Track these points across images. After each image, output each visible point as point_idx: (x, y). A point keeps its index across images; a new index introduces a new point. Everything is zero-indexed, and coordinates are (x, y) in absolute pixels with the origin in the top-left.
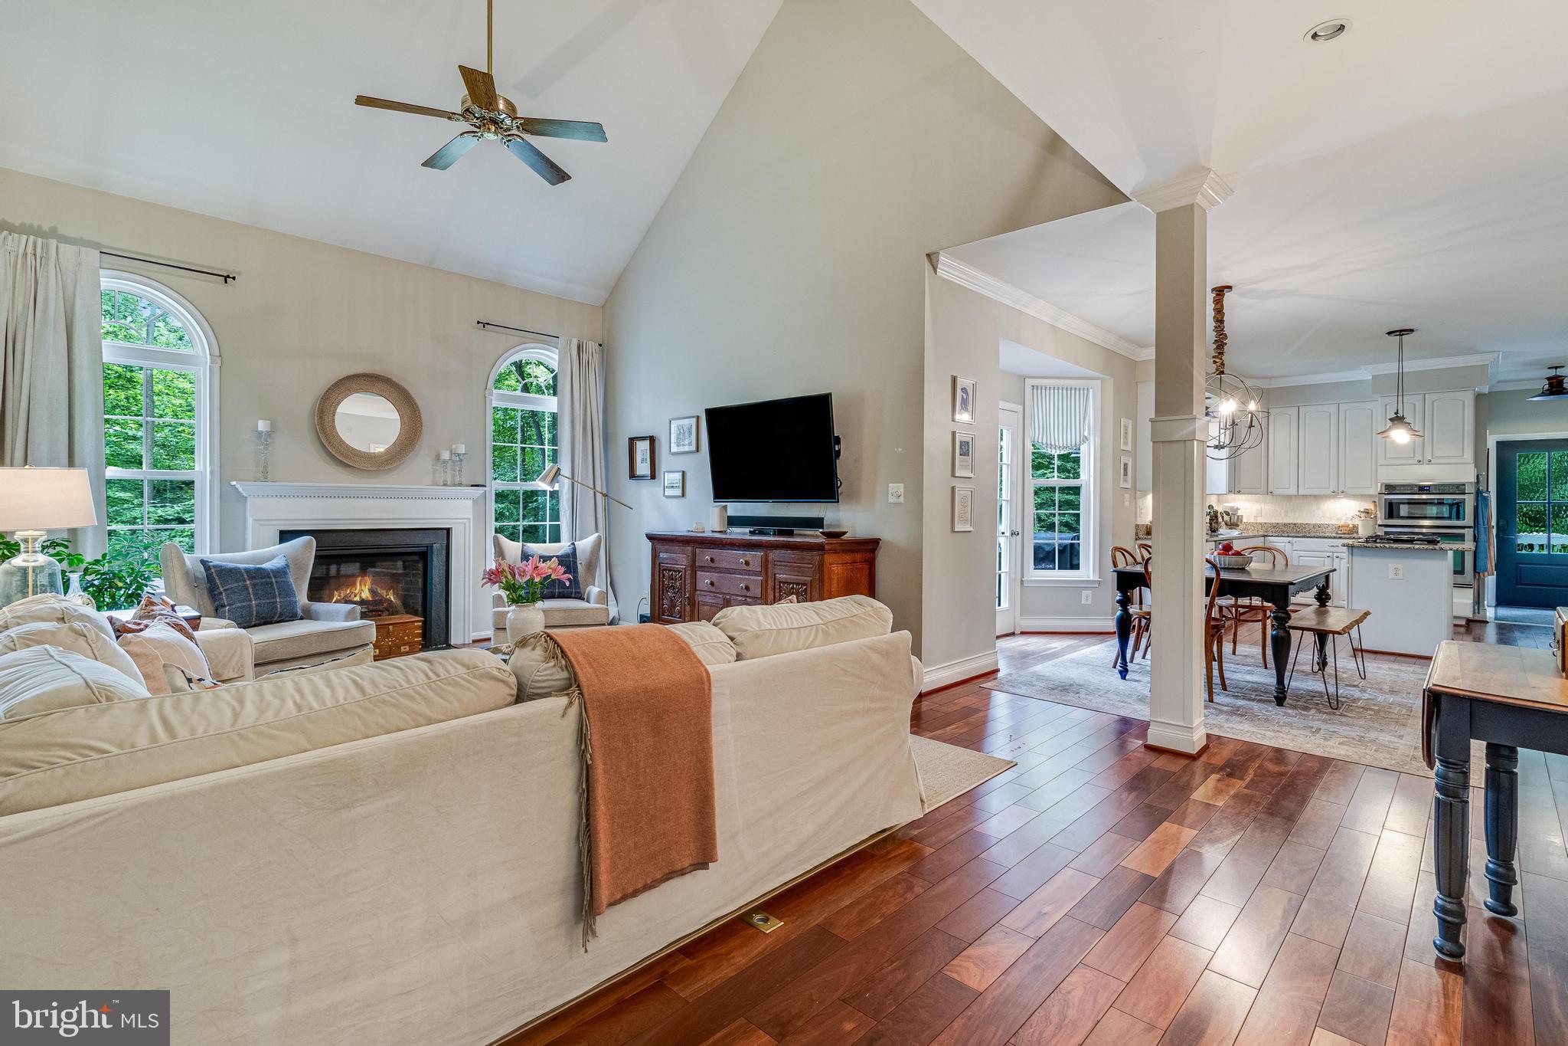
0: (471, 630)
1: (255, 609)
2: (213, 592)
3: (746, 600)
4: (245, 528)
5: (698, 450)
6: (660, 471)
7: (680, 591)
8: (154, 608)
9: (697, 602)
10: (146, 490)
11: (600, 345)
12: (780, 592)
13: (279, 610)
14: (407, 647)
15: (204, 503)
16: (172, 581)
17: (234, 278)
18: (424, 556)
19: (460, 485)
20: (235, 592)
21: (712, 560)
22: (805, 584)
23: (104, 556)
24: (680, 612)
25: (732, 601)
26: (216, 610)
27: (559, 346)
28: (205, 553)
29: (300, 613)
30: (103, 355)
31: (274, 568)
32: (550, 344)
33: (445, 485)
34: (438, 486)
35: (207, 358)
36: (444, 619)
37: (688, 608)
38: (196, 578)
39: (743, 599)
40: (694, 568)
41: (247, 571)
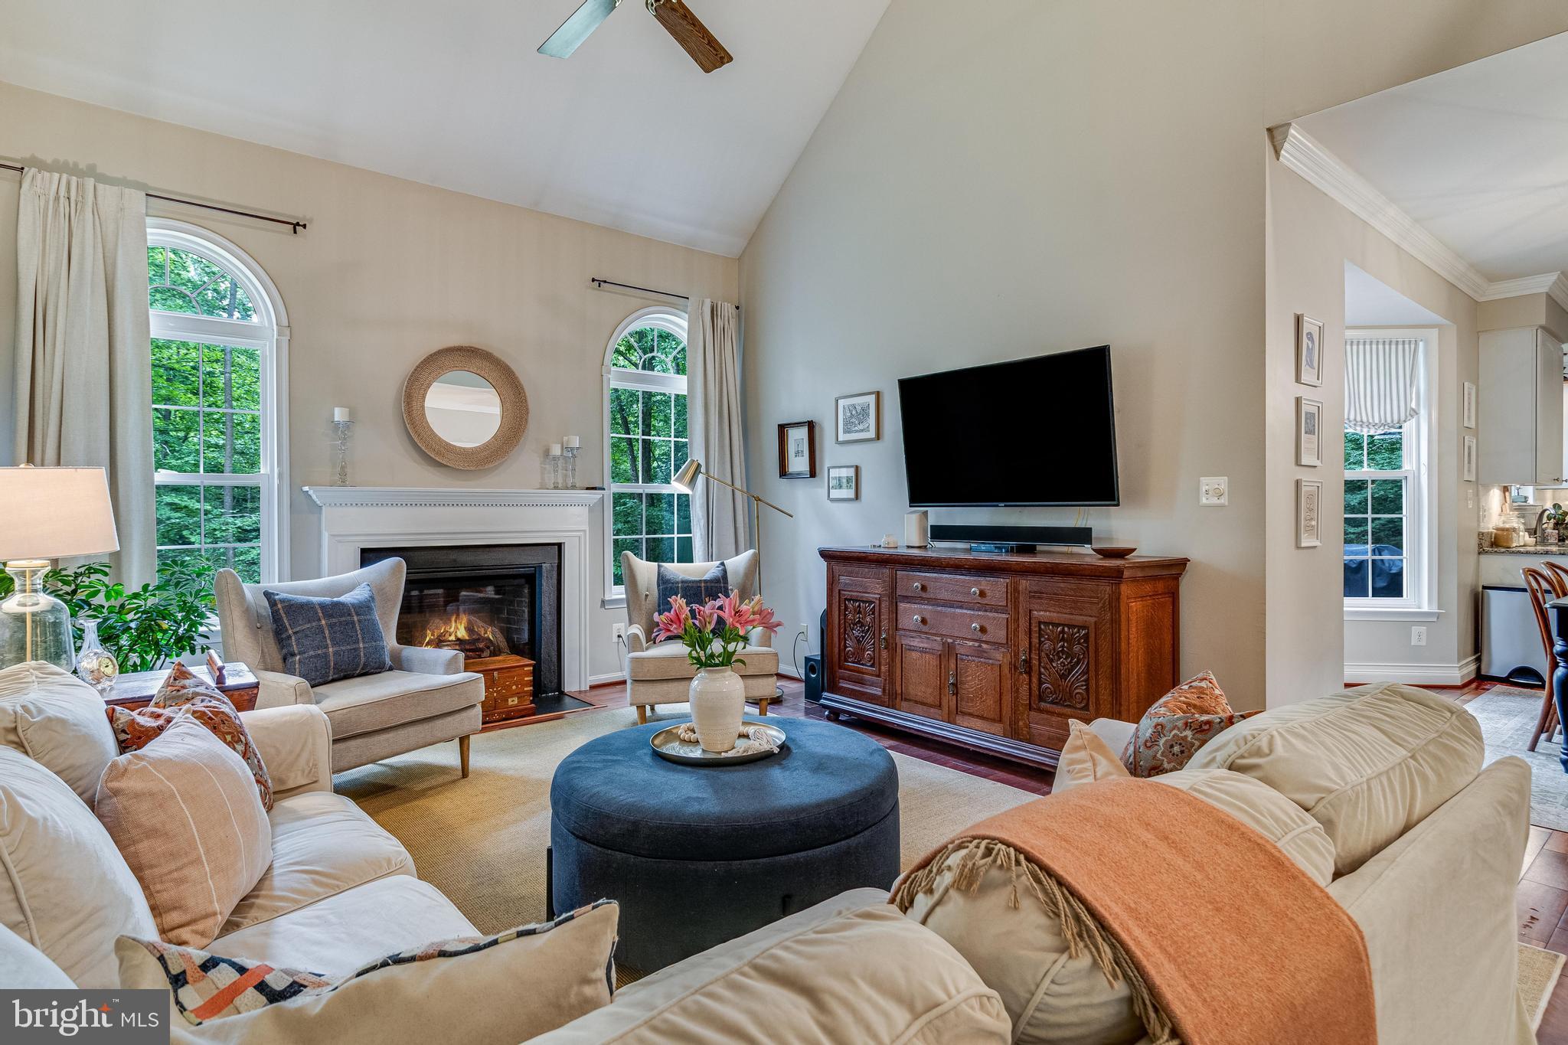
0: (588, 674)
1: (332, 658)
2: (280, 635)
3: (980, 646)
4: (320, 546)
5: (878, 437)
6: (822, 469)
7: (874, 629)
8: (187, 682)
9: (899, 646)
10: (228, 499)
11: (737, 308)
12: (1040, 638)
13: (363, 660)
14: (516, 699)
15: (271, 516)
16: (229, 621)
17: (304, 226)
18: (531, 579)
19: (574, 487)
20: (307, 636)
21: (924, 588)
22: (1084, 627)
23: (145, 588)
24: (872, 658)
25: (958, 647)
26: (285, 659)
27: (689, 309)
28: (274, 582)
29: (388, 662)
30: (151, 327)
31: (356, 601)
32: (678, 307)
33: (556, 488)
34: (548, 489)
35: (273, 330)
36: (555, 659)
37: (885, 654)
38: (259, 616)
39: (977, 644)
40: (894, 597)
41: (323, 606)
